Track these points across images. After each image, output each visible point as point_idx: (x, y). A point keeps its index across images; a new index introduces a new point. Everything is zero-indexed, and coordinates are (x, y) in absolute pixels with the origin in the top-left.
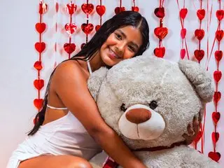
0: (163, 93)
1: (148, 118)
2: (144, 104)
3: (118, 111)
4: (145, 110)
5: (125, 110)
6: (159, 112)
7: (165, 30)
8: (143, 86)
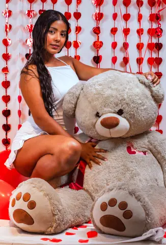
0: (127, 104)
1: (117, 124)
2: (114, 113)
3: (94, 117)
4: (114, 117)
5: (99, 117)
6: (125, 118)
7: (102, 43)
8: (112, 99)
